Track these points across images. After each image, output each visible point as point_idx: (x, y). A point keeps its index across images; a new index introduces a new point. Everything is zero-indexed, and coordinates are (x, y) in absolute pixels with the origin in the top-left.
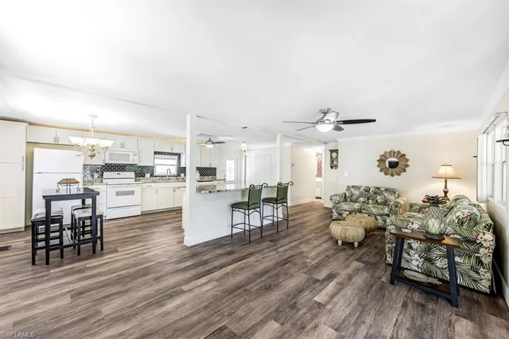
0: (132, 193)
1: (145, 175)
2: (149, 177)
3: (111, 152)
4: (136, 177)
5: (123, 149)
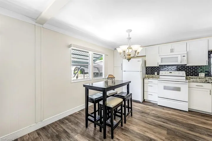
1: (198, 74)
2: (204, 76)
3: (163, 57)
4: (186, 75)
5: (172, 54)
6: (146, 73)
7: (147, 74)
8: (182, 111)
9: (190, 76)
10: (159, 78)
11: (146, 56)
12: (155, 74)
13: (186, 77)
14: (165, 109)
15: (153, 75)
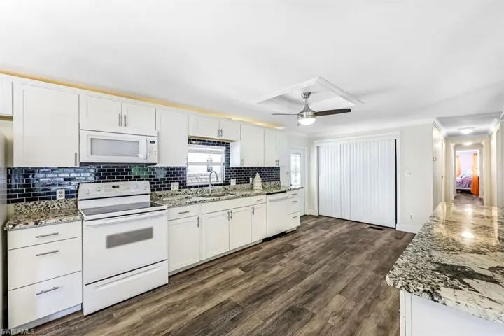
0: (146, 234)
1: (170, 186)
2: (178, 188)
3: (95, 135)
4: (152, 190)
5: (122, 129)
6: (9, 196)
7: (13, 202)
8: (158, 291)
9: (156, 192)
10: (75, 211)
11: (11, 118)
12: (55, 198)
13: (151, 194)
14: (115, 315)
15: (49, 202)
